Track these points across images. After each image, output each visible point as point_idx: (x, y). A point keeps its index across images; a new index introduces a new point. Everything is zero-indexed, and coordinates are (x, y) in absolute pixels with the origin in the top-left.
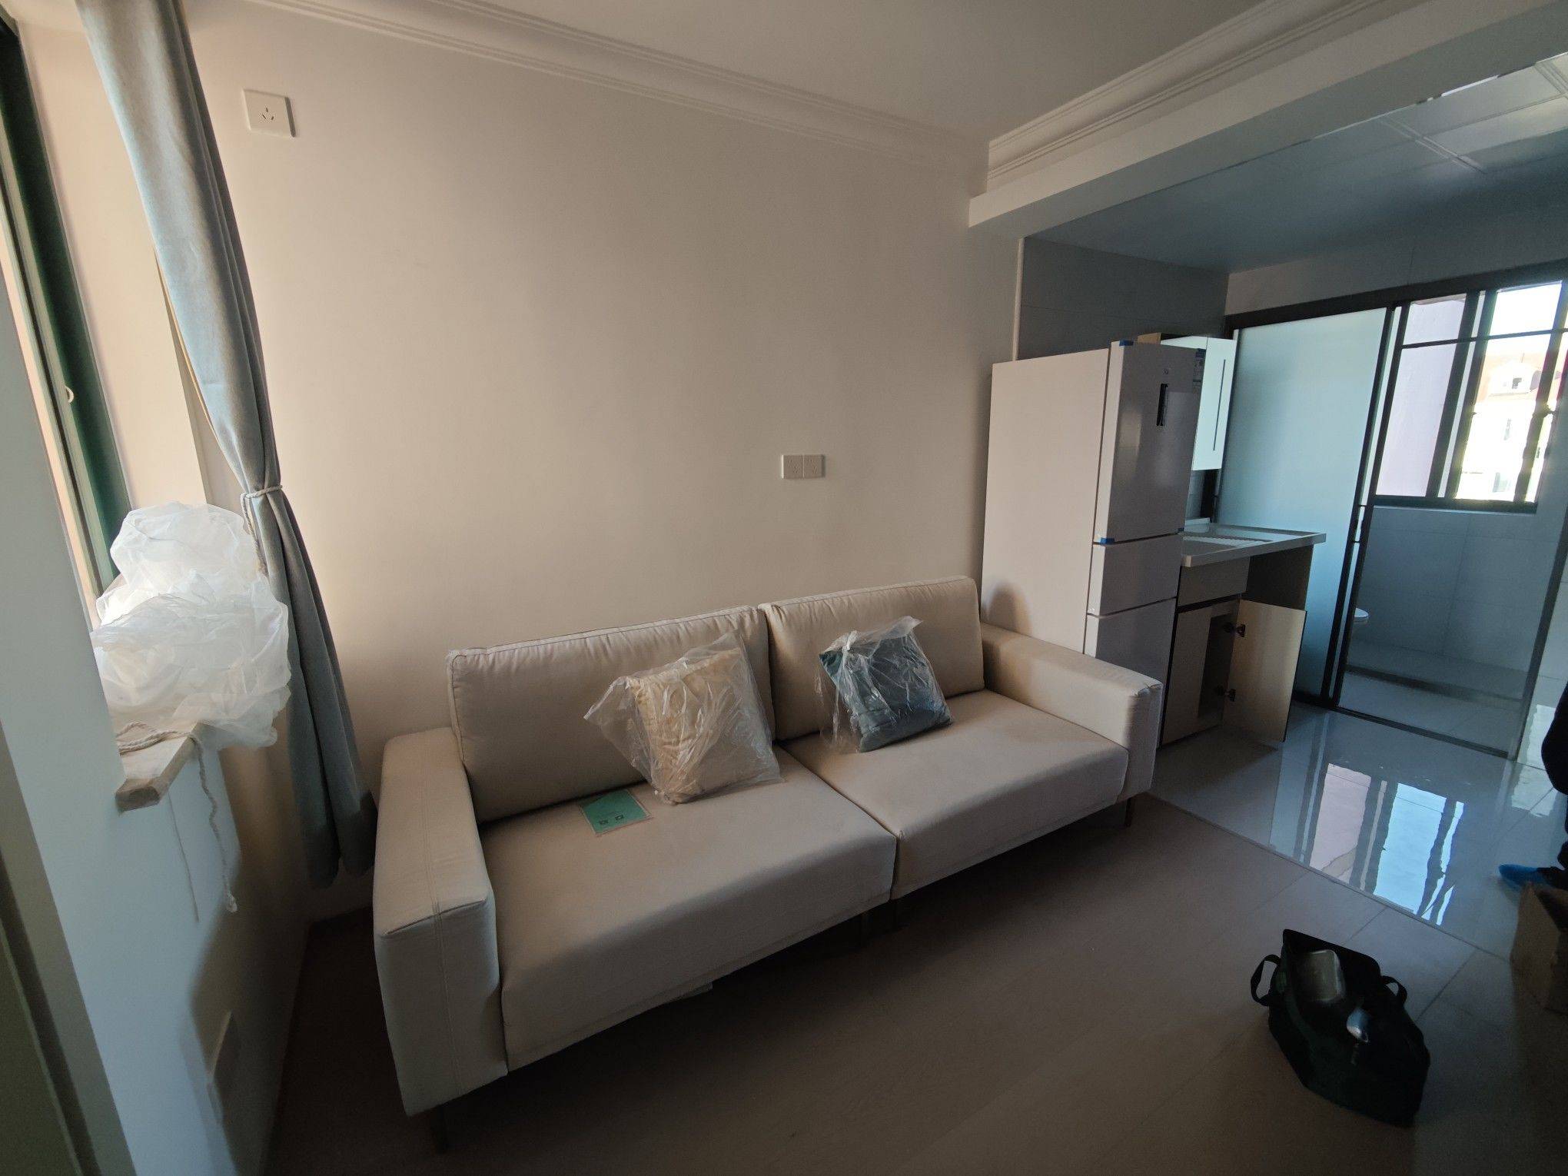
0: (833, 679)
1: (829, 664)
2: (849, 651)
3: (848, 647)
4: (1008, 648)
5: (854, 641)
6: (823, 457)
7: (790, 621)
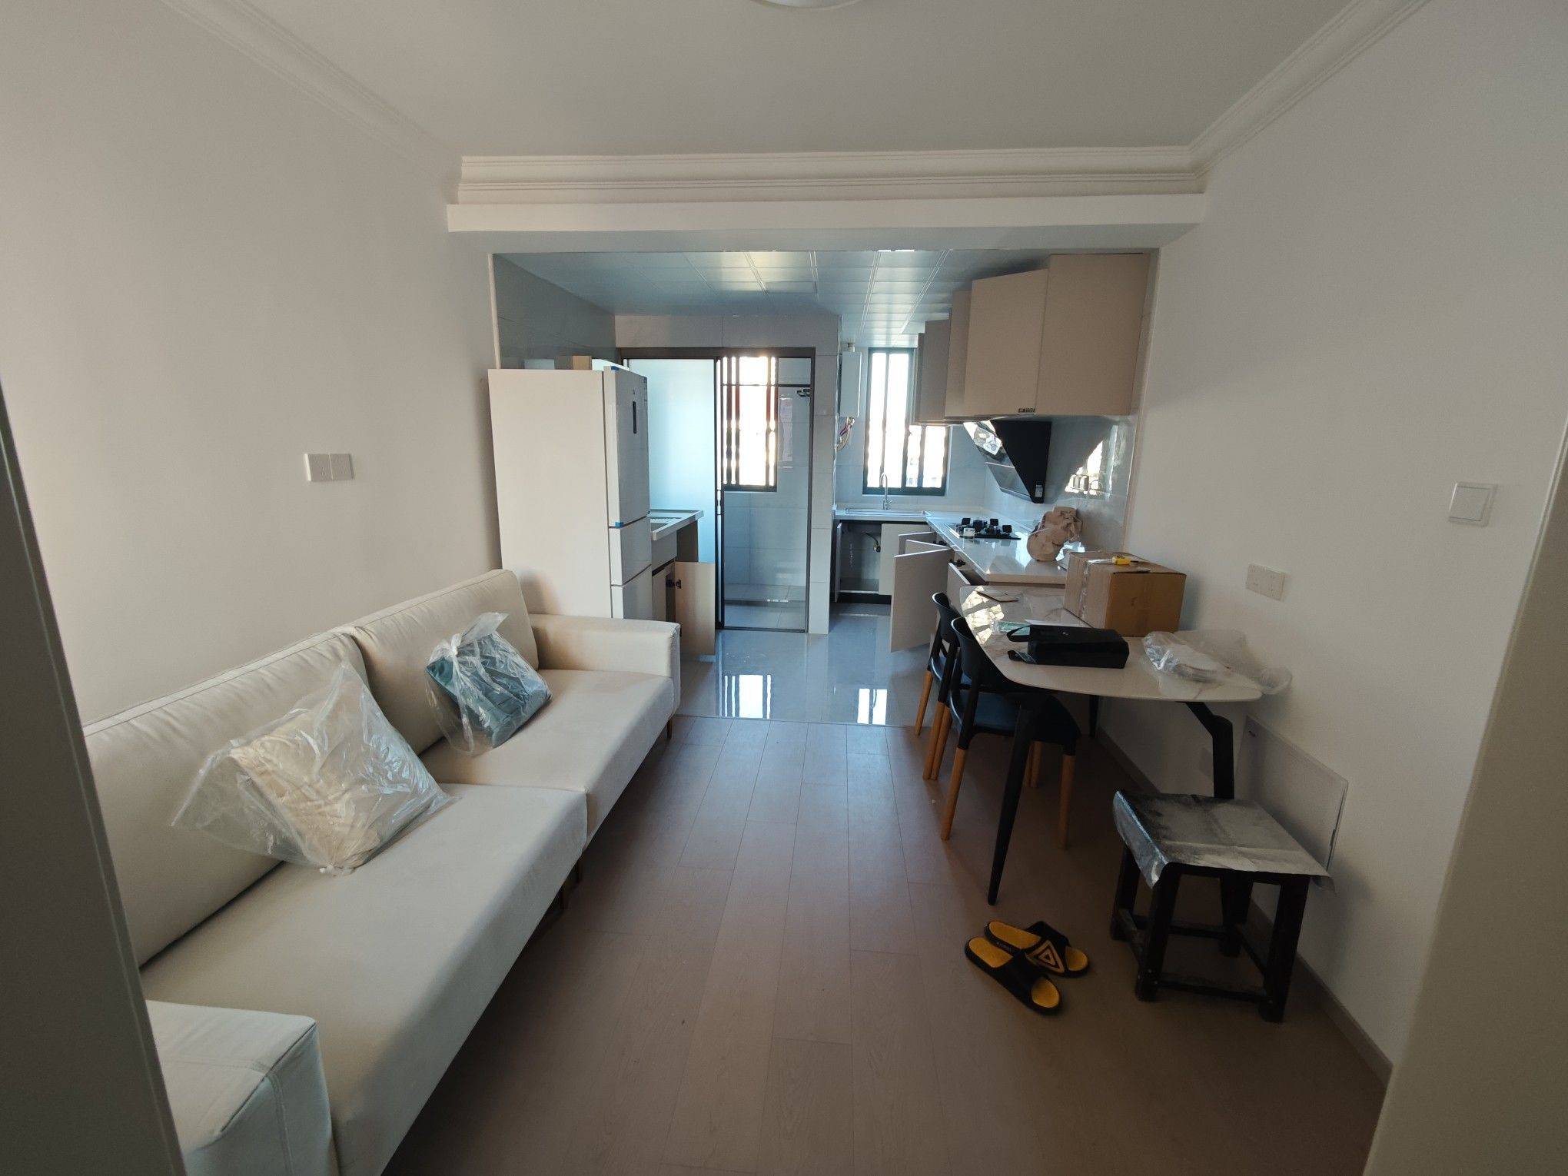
0: (448, 688)
1: (440, 674)
2: (457, 656)
3: (455, 651)
4: (552, 627)
5: (459, 644)
6: (350, 456)
7: (382, 638)
